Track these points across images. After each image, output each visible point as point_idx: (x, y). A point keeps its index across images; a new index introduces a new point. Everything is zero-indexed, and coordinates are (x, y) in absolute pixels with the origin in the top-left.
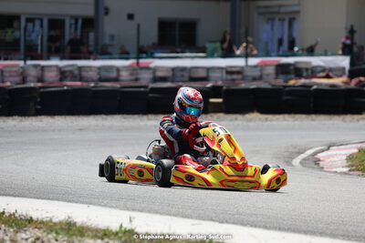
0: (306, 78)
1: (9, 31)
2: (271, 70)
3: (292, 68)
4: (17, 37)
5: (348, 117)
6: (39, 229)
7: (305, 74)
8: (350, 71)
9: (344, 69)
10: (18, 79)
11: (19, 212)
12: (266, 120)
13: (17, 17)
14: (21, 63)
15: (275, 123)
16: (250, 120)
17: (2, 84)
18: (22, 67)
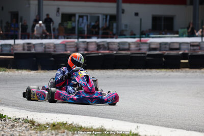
1: (70, 22)
4: (74, 26)
10: (74, 49)
11: (75, 123)
13: (74, 15)
14: (76, 40)
17: (65, 52)
18: (76, 43)
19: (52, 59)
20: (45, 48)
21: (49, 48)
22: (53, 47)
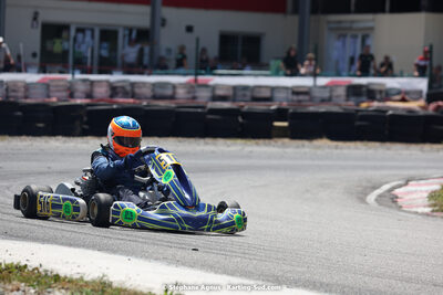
0: (379, 101)
1: (58, 42)
2: (341, 92)
3: (364, 89)
4: (66, 48)
5: (427, 147)
6: (67, 289)
7: (378, 96)
8: (428, 95)
9: (421, 92)
10: (65, 94)
12: (336, 148)
13: (66, 27)
14: (69, 77)
15: (346, 151)
16: (319, 147)
17: (47, 100)
18: (70, 82)
19: (19, 113)
20: (7, 90)
21: (14, 91)
22: (23, 89)
